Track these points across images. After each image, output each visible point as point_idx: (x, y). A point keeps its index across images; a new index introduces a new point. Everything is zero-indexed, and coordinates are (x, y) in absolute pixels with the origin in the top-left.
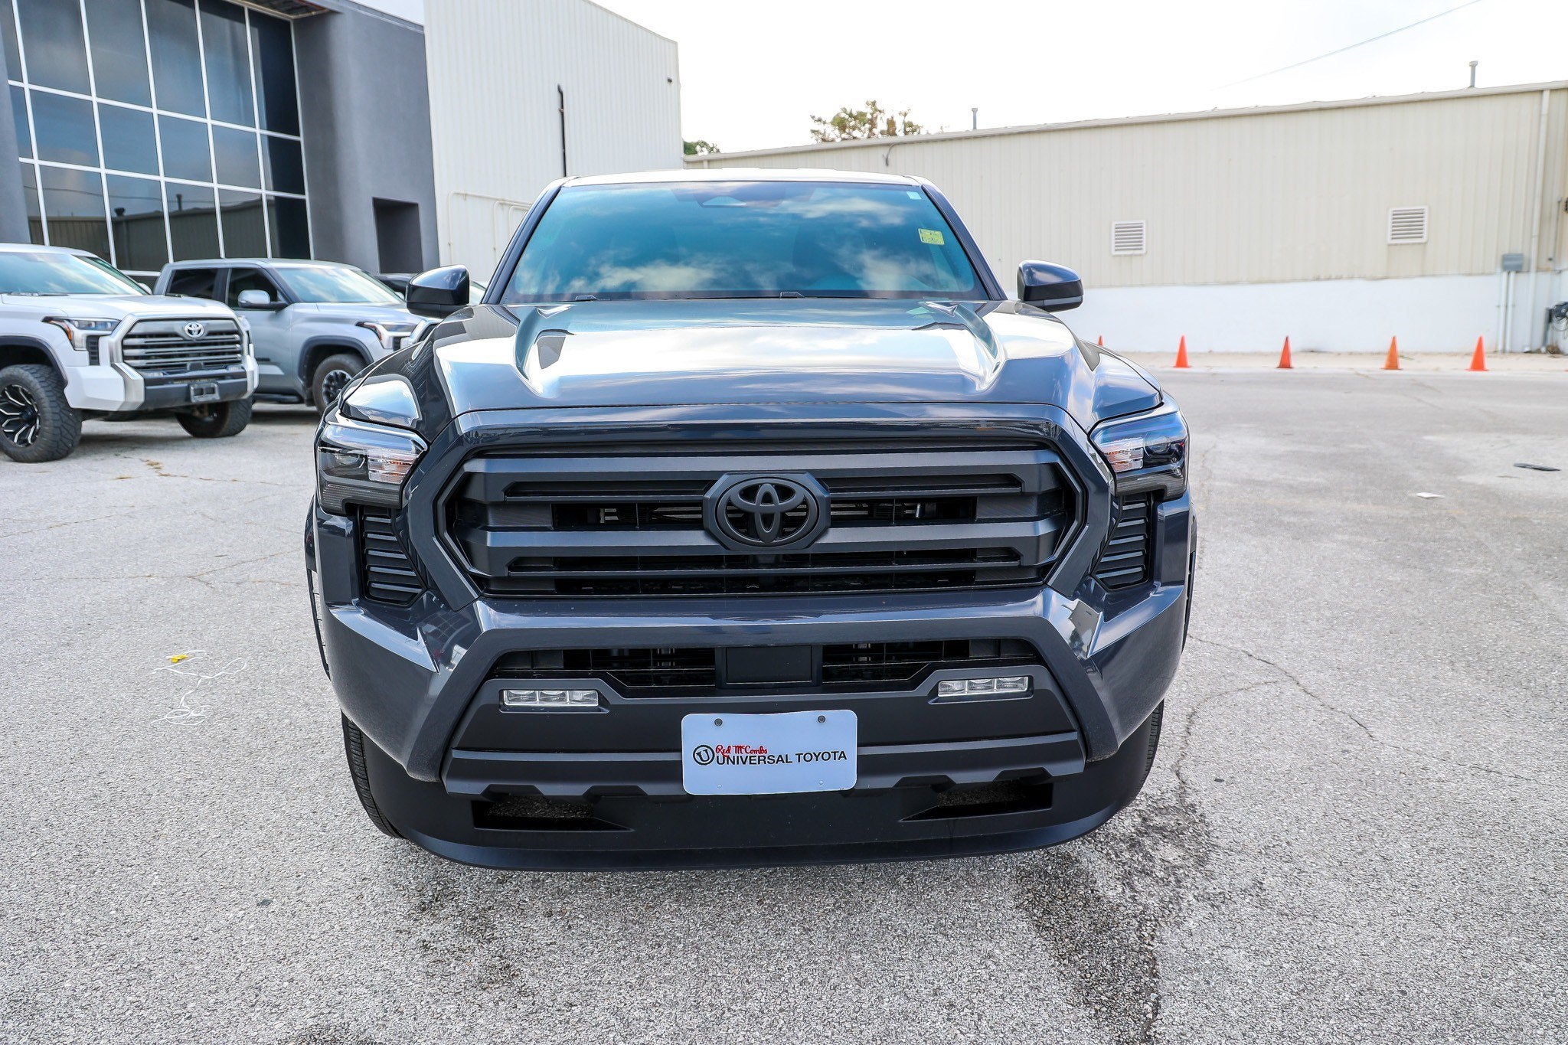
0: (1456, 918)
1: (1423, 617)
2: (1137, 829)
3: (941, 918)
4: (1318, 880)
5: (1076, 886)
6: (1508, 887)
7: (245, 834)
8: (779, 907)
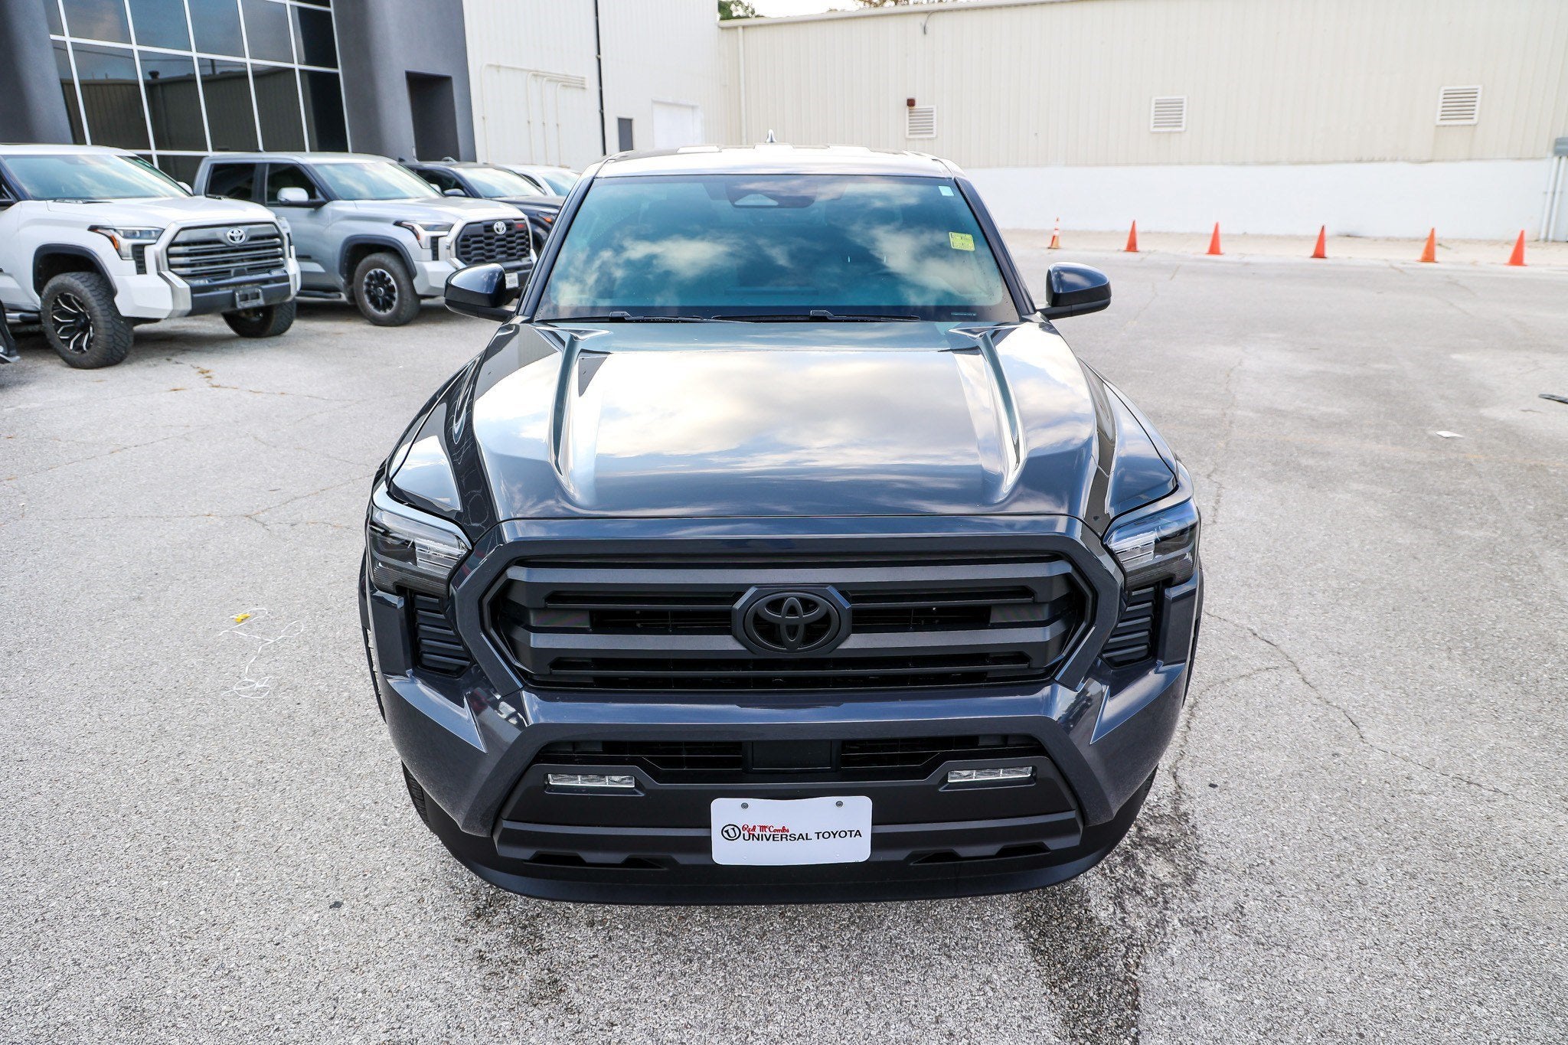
0: (1419, 954)
1: (1427, 591)
2: (1132, 841)
3: (946, 937)
4: (1296, 905)
5: (1071, 905)
6: (1472, 919)
7: (314, 826)
8: (799, 921)
